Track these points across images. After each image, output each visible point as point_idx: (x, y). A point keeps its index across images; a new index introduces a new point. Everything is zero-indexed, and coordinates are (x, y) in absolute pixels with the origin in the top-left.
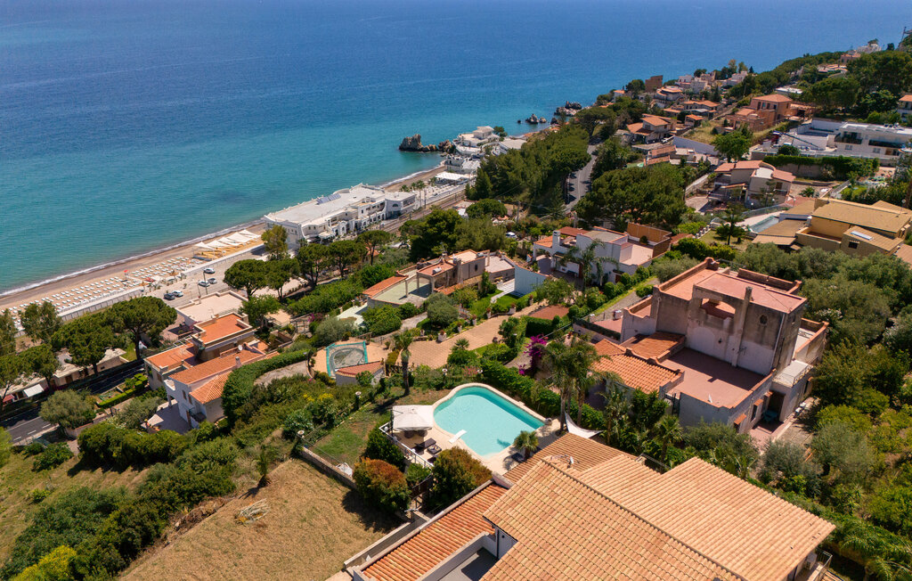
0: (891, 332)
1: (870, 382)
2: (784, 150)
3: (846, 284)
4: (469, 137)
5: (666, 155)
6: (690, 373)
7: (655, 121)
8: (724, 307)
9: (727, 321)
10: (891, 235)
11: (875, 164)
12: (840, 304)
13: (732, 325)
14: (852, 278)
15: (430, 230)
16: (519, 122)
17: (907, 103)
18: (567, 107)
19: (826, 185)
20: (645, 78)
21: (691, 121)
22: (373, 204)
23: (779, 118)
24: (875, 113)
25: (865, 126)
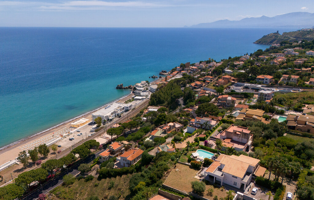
0: (263, 135)
1: (261, 143)
2: (232, 91)
3: (255, 127)
4: (139, 84)
5: (204, 93)
6: (235, 144)
7: (198, 83)
8: (237, 133)
9: (239, 135)
10: (260, 117)
11: (253, 94)
12: (255, 131)
13: (240, 136)
14: (256, 126)
15: (160, 118)
16: (150, 77)
17: (258, 78)
18: (163, 72)
19: (243, 100)
20: (185, 63)
21: (207, 82)
22: (121, 108)
23: (229, 82)
24: (251, 81)
25: (250, 84)
